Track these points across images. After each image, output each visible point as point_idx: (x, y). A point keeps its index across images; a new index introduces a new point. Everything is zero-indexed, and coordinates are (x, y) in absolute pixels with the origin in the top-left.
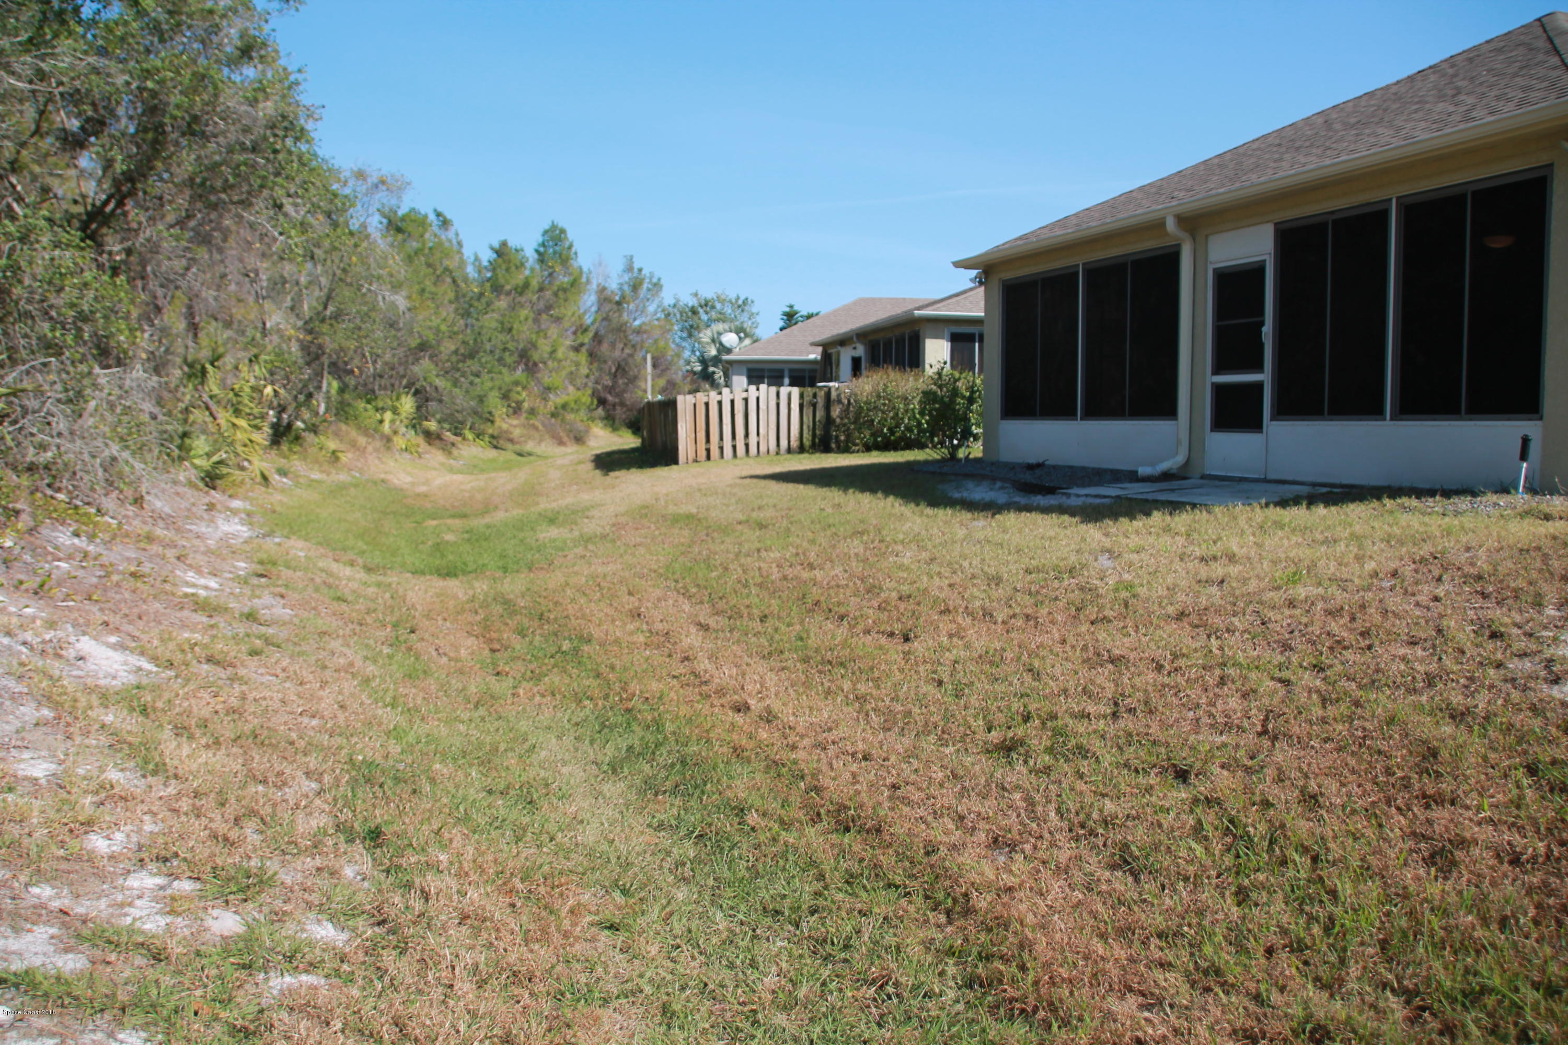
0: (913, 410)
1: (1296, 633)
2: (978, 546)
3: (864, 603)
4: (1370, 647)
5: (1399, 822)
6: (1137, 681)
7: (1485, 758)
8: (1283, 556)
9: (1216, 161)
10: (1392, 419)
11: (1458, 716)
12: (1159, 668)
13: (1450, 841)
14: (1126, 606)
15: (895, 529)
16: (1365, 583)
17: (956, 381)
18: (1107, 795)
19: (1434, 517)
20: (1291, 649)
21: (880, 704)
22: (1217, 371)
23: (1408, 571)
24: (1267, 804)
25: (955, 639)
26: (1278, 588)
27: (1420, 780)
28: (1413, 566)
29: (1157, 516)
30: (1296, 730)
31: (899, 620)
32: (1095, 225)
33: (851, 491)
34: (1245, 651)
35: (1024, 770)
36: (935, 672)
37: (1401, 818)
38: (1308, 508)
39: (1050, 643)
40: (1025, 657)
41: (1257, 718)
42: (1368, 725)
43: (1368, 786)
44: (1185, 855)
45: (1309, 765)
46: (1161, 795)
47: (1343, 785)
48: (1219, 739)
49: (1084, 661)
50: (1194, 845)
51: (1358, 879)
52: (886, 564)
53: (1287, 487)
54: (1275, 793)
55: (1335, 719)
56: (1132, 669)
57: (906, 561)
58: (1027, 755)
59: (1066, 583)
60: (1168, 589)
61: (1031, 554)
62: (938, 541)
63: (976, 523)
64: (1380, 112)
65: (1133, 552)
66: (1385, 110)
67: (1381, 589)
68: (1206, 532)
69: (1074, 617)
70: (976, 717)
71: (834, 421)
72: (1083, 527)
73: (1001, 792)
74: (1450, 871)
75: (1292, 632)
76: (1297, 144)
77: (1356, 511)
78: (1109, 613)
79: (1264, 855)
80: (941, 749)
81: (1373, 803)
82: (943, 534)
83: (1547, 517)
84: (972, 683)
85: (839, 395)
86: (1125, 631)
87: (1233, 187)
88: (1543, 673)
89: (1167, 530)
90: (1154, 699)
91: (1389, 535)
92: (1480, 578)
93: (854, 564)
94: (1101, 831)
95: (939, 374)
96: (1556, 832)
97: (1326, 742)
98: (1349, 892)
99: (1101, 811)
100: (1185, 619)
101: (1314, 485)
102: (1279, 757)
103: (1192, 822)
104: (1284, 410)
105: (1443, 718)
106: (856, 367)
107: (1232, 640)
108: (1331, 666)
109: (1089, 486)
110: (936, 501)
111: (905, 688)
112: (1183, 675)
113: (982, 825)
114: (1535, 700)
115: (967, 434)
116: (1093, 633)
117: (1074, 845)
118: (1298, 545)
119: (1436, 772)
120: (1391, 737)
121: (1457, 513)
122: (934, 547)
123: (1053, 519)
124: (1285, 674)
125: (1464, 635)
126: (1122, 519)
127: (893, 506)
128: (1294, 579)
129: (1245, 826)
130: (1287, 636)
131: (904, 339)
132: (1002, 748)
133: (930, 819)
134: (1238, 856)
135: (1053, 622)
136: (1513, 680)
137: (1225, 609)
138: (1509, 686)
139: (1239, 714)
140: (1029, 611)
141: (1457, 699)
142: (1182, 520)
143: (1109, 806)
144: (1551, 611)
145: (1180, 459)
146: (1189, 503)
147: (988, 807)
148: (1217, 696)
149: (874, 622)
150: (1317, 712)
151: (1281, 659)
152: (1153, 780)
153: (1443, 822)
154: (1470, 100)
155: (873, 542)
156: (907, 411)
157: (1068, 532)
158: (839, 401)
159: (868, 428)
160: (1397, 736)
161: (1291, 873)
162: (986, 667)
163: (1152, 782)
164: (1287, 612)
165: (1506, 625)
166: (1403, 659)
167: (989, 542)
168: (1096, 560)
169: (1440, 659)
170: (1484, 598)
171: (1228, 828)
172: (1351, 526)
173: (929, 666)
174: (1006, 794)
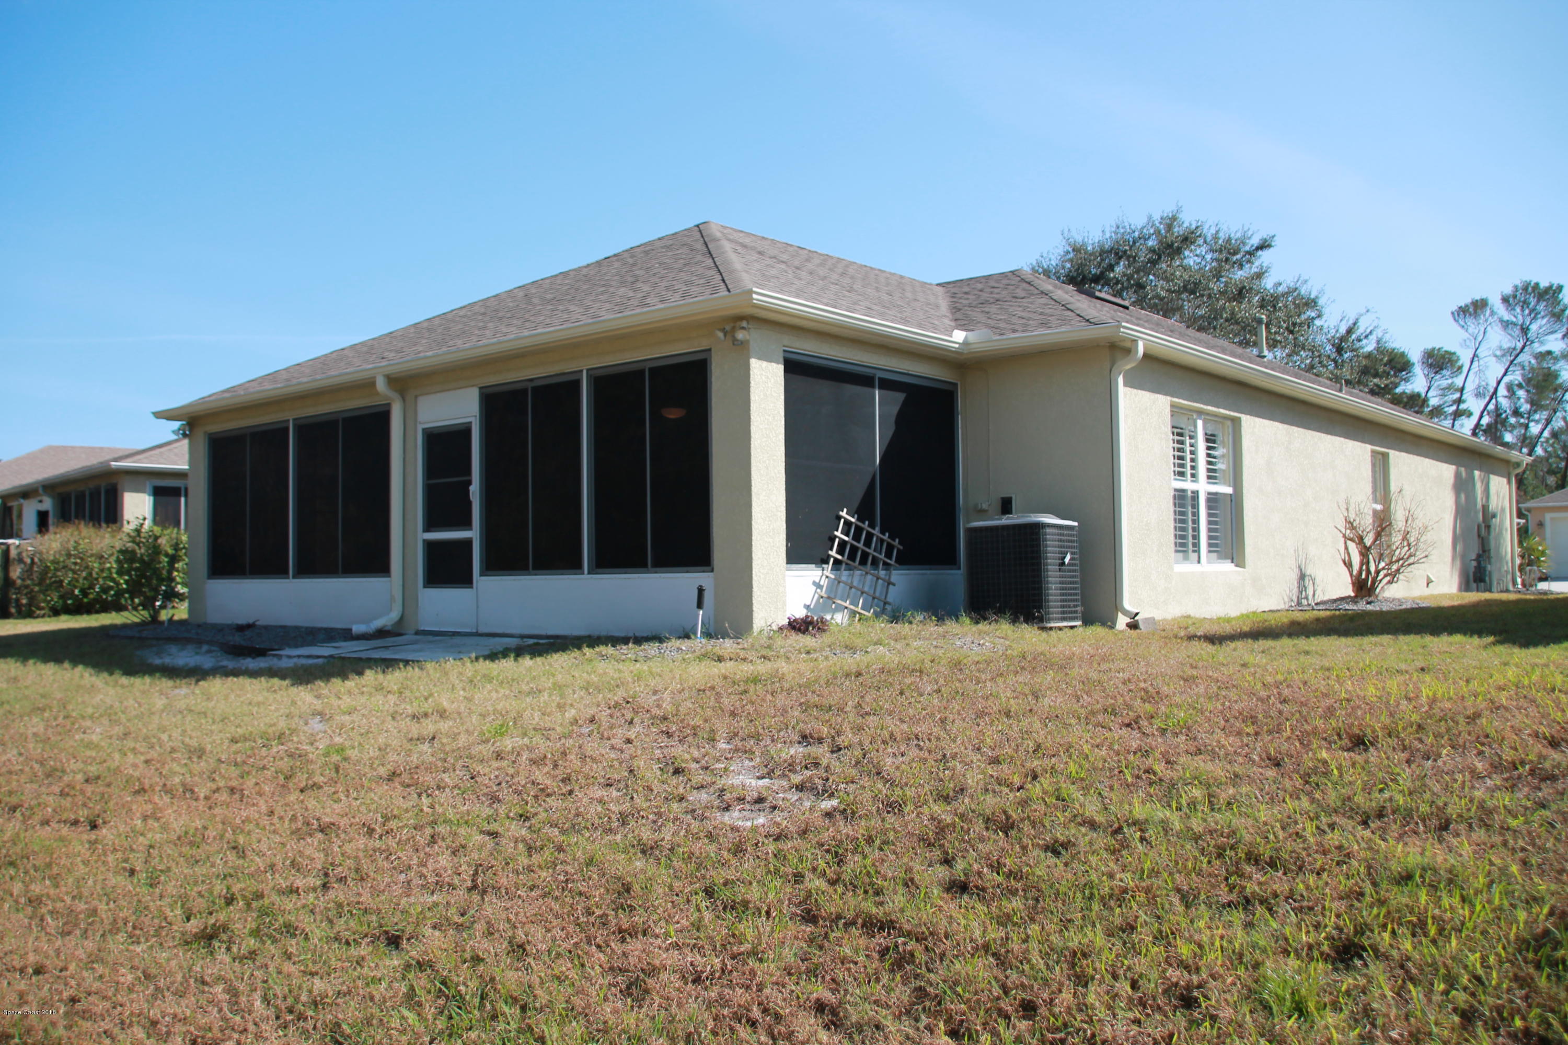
0: (109, 569)
1: (504, 784)
2: (179, 716)
3: (43, 789)
4: (571, 792)
5: (599, 959)
6: (348, 848)
7: (671, 887)
8: (491, 709)
9: (426, 325)
10: (589, 573)
11: (646, 850)
12: (371, 831)
13: (643, 970)
14: (337, 771)
15: (83, 702)
16: (566, 731)
17: (156, 538)
18: (317, 973)
19: (627, 663)
20: (499, 801)
21: (59, 905)
22: (428, 527)
23: (603, 716)
24: (477, 960)
25: (150, 822)
26: (487, 741)
27: (617, 916)
28: (609, 711)
29: (369, 675)
30: (504, 881)
31: (85, 805)
32: (305, 382)
33: (31, 662)
34: (455, 807)
35: (228, 959)
36: (126, 860)
37: (601, 955)
38: (516, 660)
39: (257, 816)
40: (229, 835)
41: (467, 872)
42: (569, 869)
43: (571, 928)
44: (398, 1025)
45: (517, 914)
46: (373, 965)
47: (548, 930)
48: (430, 899)
49: (292, 833)
50: (406, 1013)
51: (563, 1021)
52: (71, 743)
53: (497, 640)
54: (484, 946)
55: (540, 866)
56: (343, 836)
57: (95, 738)
58: (231, 941)
59: (275, 750)
60: (380, 749)
61: (237, 722)
62: (134, 713)
63: (177, 691)
64: (572, 291)
65: (344, 713)
66: (577, 290)
67: (581, 735)
68: (418, 689)
69: (283, 786)
70: (172, 907)
71: (14, 582)
72: (294, 690)
73: (201, 987)
74: (643, 999)
75: (499, 784)
76: (500, 315)
77: (559, 661)
78: (319, 779)
79: (476, 1012)
80: (131, 947)
81: (576, 944)
82: (140, 705)
83: (720, 659)
84: (169, 869)
85: (20, 554)
86: (335, 797)
87: (440, 352)
88: (717, 803)
89: (379, 688)
90: (365, 864)
91: (588, 683)
92: (665, 718)
93: (31, 746)
94: (310, 1013)
95: (138, 531)
96: (728, 946)
97: (532, 890)
98: (555, 1035)
99: (310, 991)
100: (397, 779)
101: (522, 637)
102: (488, 910)
103: (404, 990)
104: (494, 565)
105: (635, 854)
106: (43, 522)
107: (442, 797)
108: (536, 814)
109: (302, 646)
110: (134, 669)
111: (90, 882)
112: (394, 837)
113: (179, 1028)
114: (710, 828)
115: (171, 596)
116: (302, 801)
117: (281, 1033)
118: (507, 697)
119: (631, 906)
120: (590, 878)
121: (647, 659)
122: (129, 720)
123: (261, 683)
124: (494, 827)
125: (651, 772)
126: (334, 680)
127: (82, 677)
128: (501, 731)
129: (457, 985)
130: (495, 788)
131: (99, 493)
132: (203, 937)
133: (117, 1031)
134: (450, 1018)
135: (260, 794)
136: (694, 811)
137: (436, 766)
138: (689, 817)
139: (449, 872)
140: (234, 783)
141: (647, 835)
142: (394, 678)
143: (318, 985)
144: (722, 745)
145: (394, 615)
146: (401, 660)
147: (184, 1007)
148: (428, 855)
149: (54, 810)
150: (524, 861)
151: (489, 811)
152: (364, 950)
153: (637, 953)
154: (646, 288)
155: (56, 719)
156: (102, 570)
157: (278, 696)
158: (20, 560)
159: (57, 589)
160: (595, 876)
161: (502, 1026)
162: (186, 849)
163: (362, 953)
164: (495, 764)
165: (686, 761)
166: (600, 801)
167: (191, 711)
168: (306, 724)
169: (632, 798)
170: (669, 737)
171: (440, 990)
172: (554, 676)
173: (119, 855)
174: (206, 989)
